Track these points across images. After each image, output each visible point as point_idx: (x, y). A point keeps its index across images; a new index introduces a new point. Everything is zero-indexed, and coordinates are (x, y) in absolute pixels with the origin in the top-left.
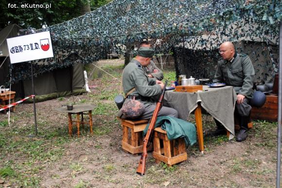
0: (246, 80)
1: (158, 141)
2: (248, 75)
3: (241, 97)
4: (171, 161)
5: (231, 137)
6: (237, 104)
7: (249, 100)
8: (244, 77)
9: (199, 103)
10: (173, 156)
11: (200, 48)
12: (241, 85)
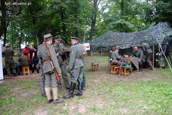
0: (141, 56)
1: (122, 70)
2: (141, 55)
3: (140, 60)
4: (126, 74)
5: (138, 70)
6: (139, 62)
7: (142, 61)
8: (140, 55)
9: (131, 61)
10: (126, 73)
11: (125, 48)
12: (139, 57)
